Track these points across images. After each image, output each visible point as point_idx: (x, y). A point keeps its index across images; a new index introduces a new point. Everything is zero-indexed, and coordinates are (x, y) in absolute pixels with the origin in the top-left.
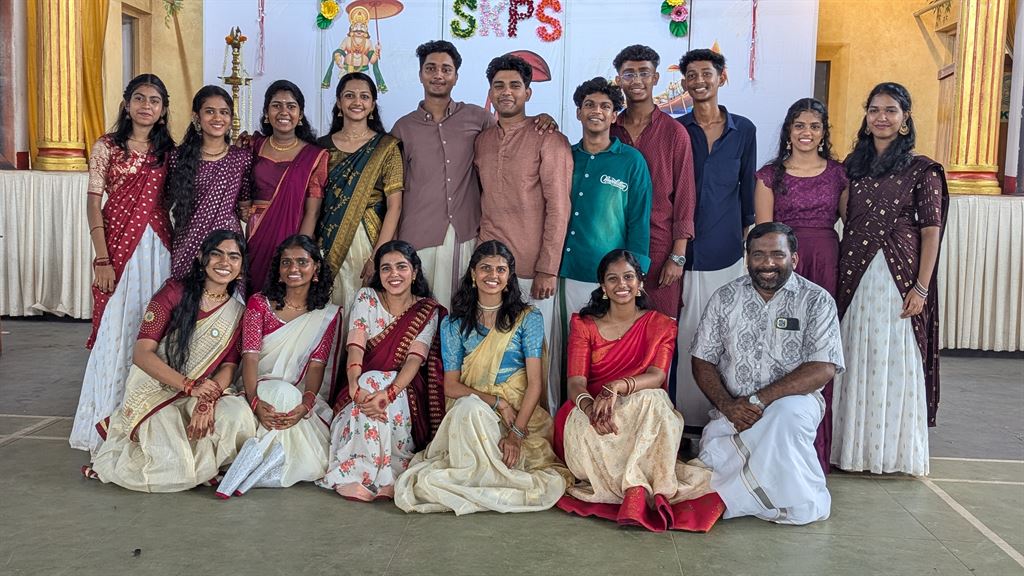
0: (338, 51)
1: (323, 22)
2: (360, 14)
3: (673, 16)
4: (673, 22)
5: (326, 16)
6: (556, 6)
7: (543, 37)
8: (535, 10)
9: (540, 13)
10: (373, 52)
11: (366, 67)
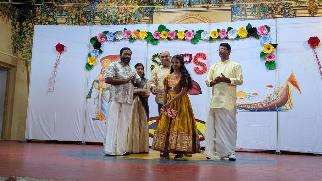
0: (95, 81)
1: (89, 67)
2: (106, 62)
3: (267, 59)
4: (267, 62)
5: (90, 64)
6: (204, 57)
7: (197, 72)
8: (193, 59)
9: (195, 60)
11: (108, 88)
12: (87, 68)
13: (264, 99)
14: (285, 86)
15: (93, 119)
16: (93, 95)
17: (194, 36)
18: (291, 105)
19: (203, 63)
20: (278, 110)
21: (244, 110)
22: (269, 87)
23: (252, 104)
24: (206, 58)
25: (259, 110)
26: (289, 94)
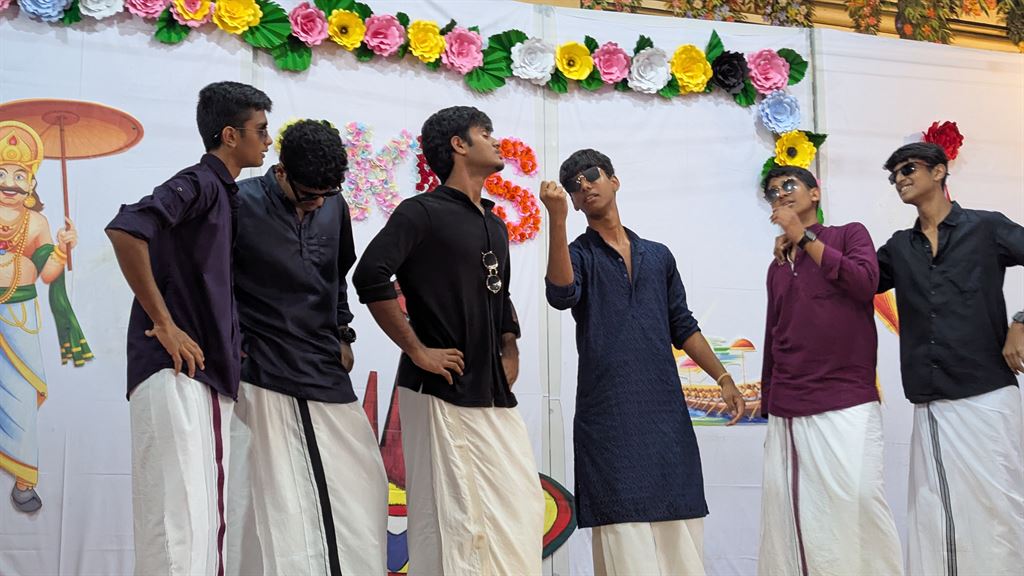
2: (13, 141)
6: (526, 161)
10: (51, 248)
11: (28, 293)
17: (481, 56)
19: (525, 192)
24: (534, 166)
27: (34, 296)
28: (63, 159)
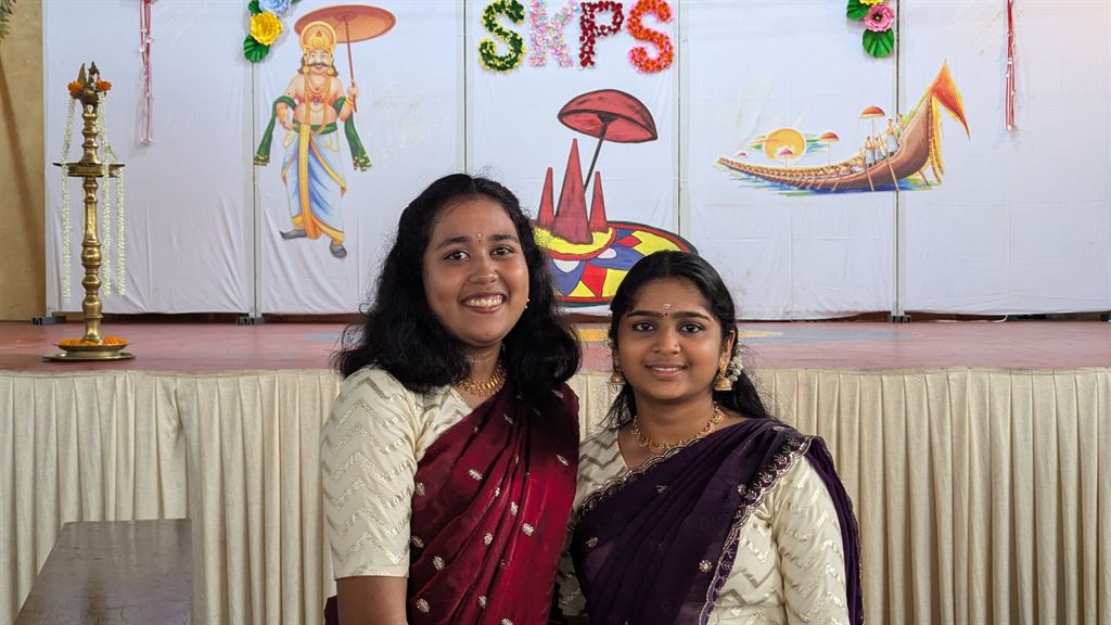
0: (282, 99)
1: (255, 50)
2: (319, 34)
3: (869, 24)
4: (868, 32)
5: (260, 39)
6: (662, 12)
7: (641, 66)
8: (626, 19)
9: (634, 24)
10: (344, 99)
11: (332, 127)
12: (248, 55)
13: (858, 154)
14: (922, 109)
15: (284, 236)
16: (279, 151)
18: (937, 169)
19: (662, 35)
20: (901, 188)
21: (795, 190)
22: (873, 113)
23: (822, 169)
24: (669, 15)
25: (842, 189)
26: (933, 135)
27: (336, 129)
28: (348, 42)
